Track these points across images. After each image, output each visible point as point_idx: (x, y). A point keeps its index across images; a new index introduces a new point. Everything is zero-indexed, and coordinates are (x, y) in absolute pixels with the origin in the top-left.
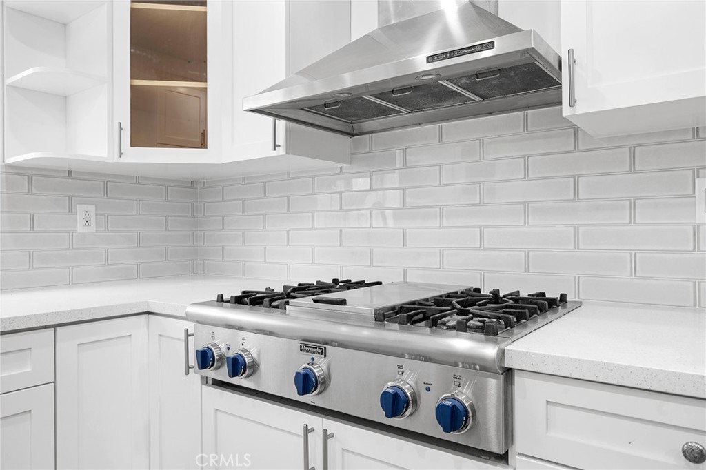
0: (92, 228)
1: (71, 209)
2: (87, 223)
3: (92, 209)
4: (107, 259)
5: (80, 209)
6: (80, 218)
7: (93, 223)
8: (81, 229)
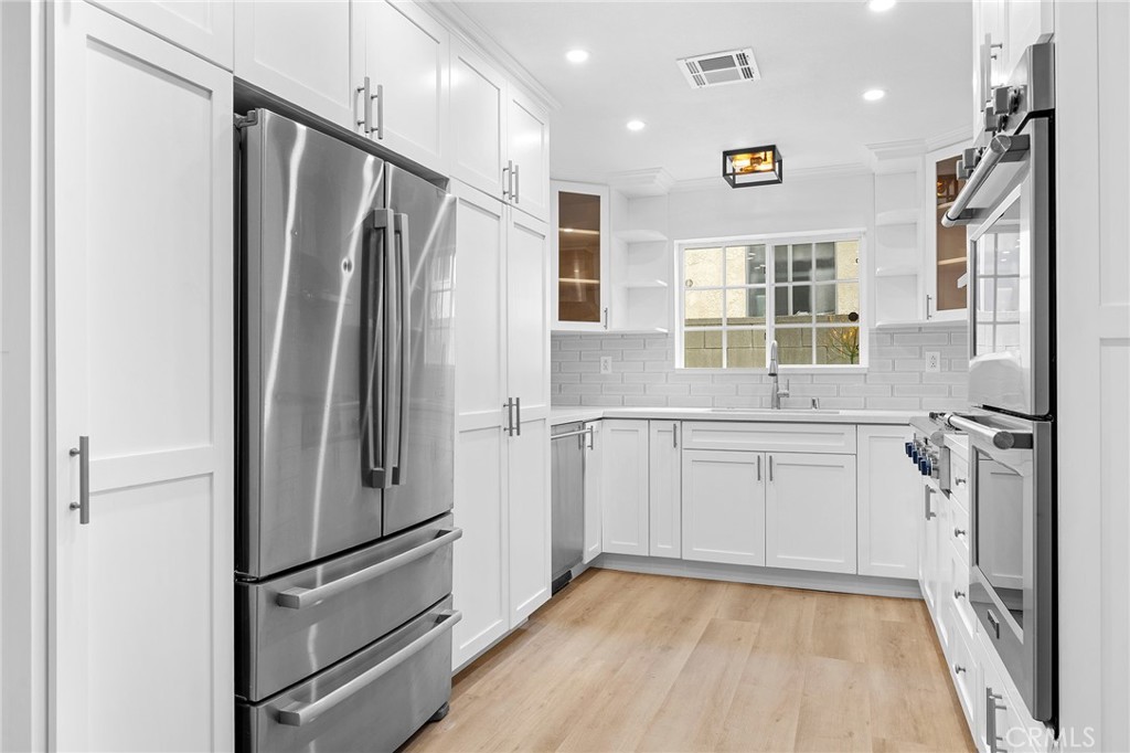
0: (937, 369)
1: (921, 355)
2: (934, 365)
3: (937, 354)
4: (950, 393)
5: (928, 355)
6: (928, 361)
7: (938, 366)
8: (928, 369)
